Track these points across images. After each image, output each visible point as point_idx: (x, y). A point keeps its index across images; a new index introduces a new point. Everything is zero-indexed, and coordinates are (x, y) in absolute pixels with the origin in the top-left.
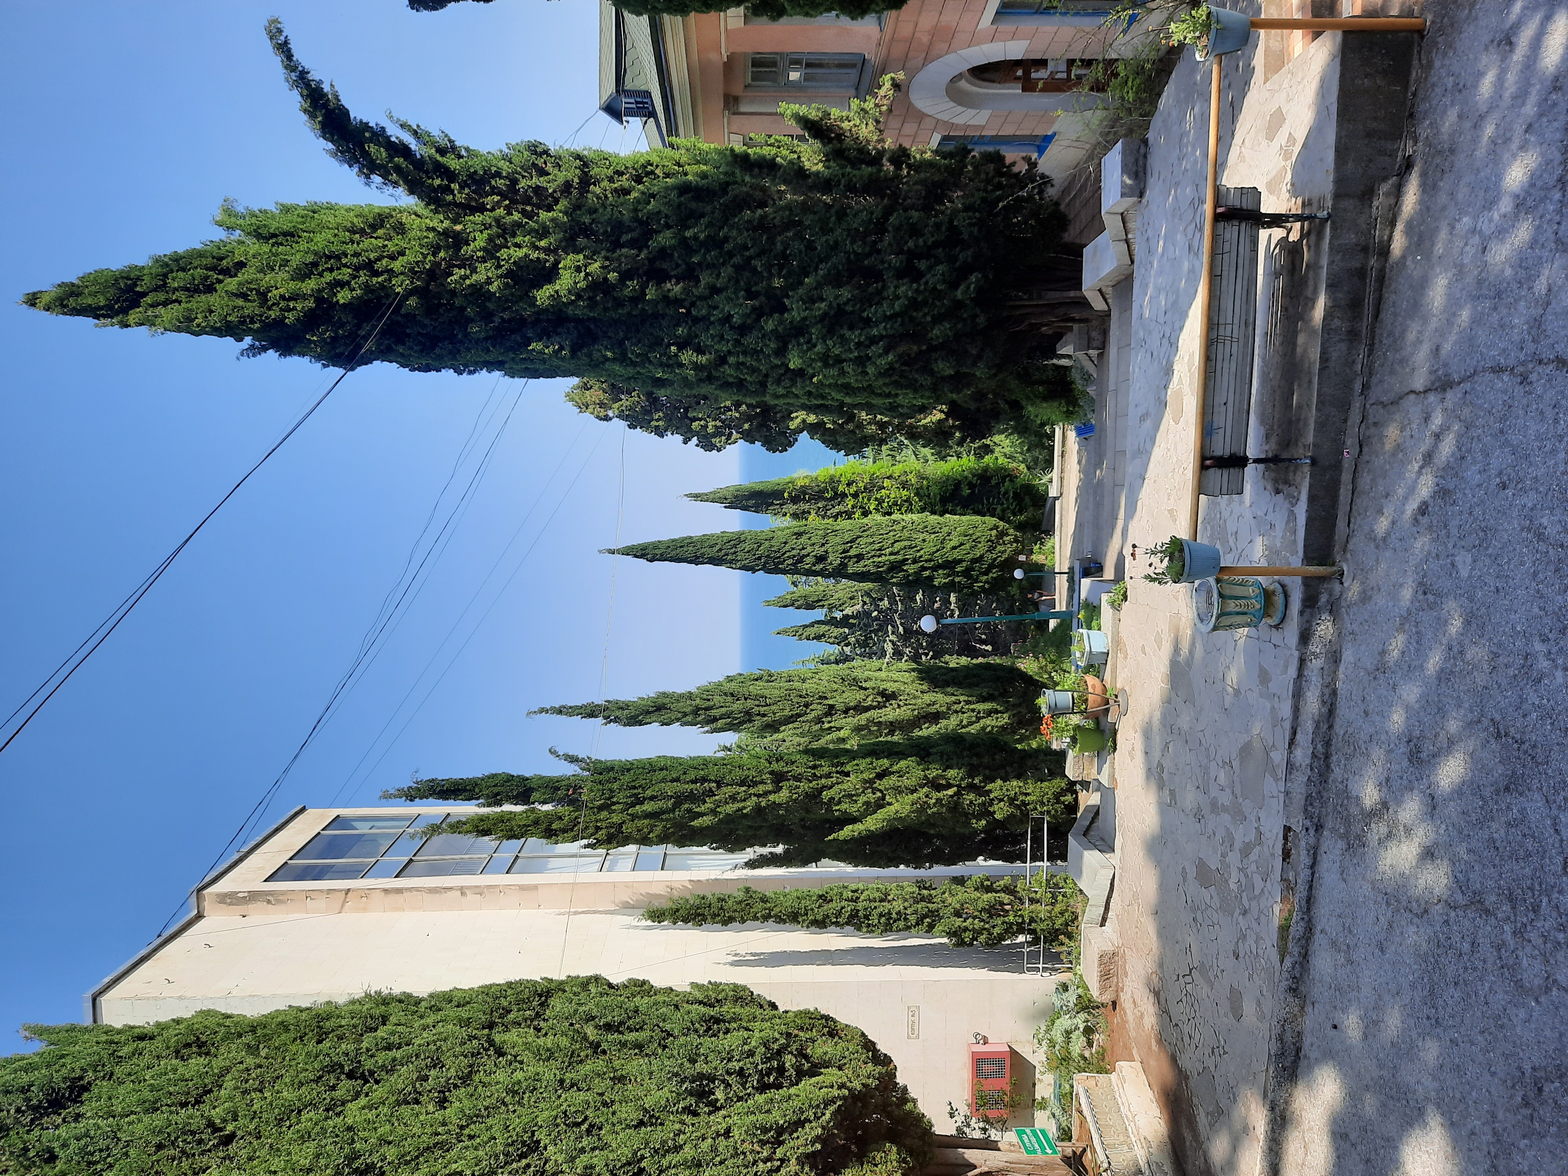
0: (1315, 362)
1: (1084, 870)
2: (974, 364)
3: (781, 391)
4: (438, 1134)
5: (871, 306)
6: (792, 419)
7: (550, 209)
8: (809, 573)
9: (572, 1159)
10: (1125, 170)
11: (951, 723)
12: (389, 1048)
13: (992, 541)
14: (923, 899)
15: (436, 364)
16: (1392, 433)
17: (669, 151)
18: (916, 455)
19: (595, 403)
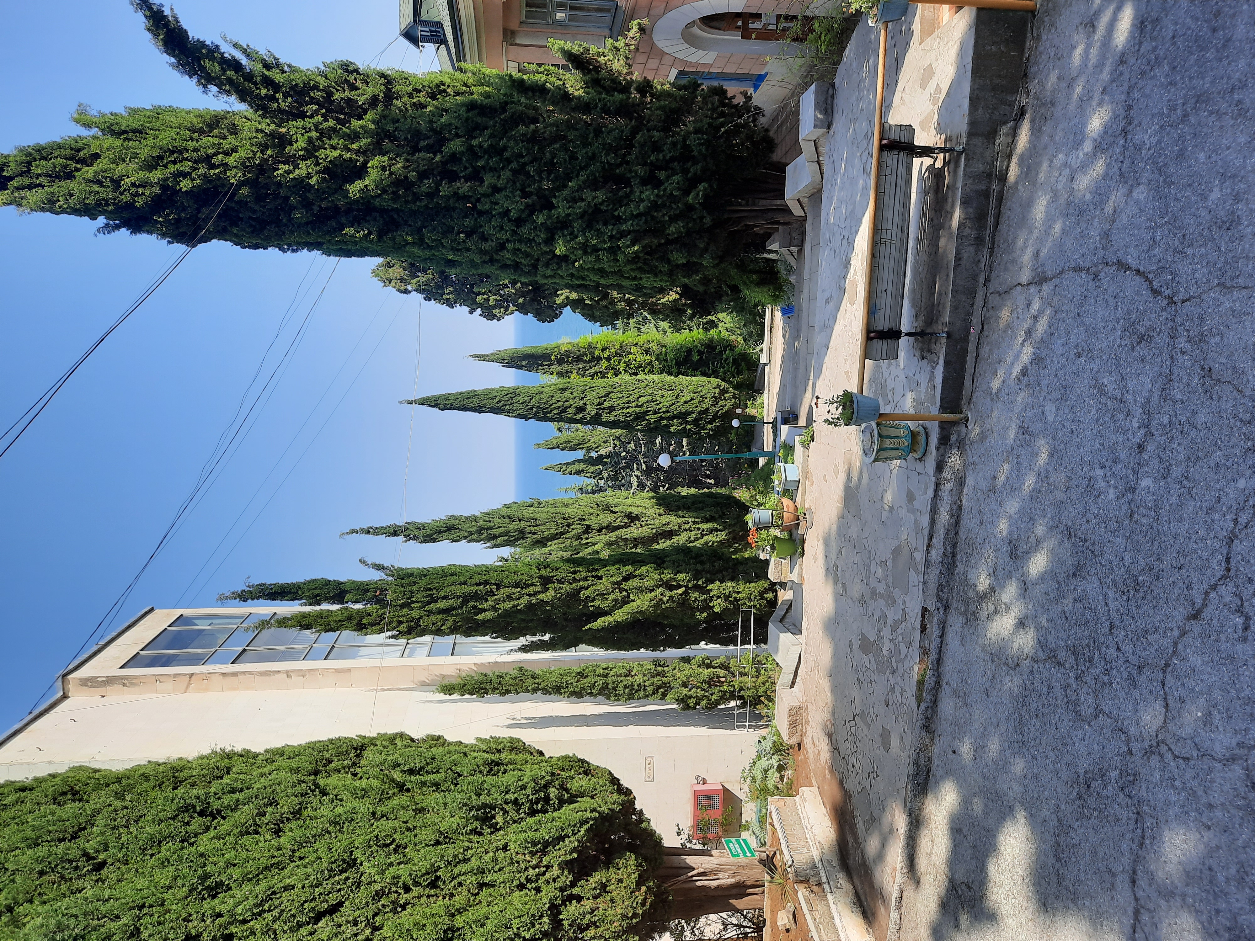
0: (951, 261)
1: (780, 647)
2: (701, 256)
3: (549, 272)
4: (274, 857)
5: (621, 207)
6: (558, 296)
7: (360, 118)
8: (571, 421)
9: (383, 872)
10: (817, 106)
11: (681, 539)
12: (233, 791)
13: (715, 397)
14: (658, 674)
15: (265, 243)
16: (1005, 314)
17: (458, 75)
18: (657, 328)
19: (396, 279)
